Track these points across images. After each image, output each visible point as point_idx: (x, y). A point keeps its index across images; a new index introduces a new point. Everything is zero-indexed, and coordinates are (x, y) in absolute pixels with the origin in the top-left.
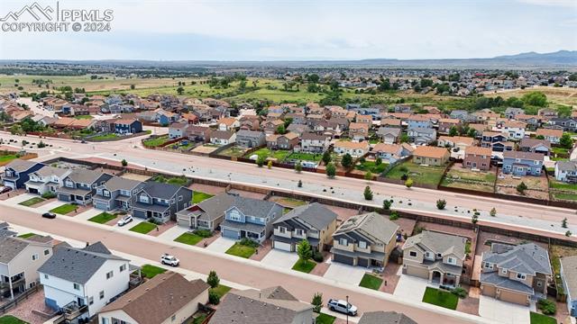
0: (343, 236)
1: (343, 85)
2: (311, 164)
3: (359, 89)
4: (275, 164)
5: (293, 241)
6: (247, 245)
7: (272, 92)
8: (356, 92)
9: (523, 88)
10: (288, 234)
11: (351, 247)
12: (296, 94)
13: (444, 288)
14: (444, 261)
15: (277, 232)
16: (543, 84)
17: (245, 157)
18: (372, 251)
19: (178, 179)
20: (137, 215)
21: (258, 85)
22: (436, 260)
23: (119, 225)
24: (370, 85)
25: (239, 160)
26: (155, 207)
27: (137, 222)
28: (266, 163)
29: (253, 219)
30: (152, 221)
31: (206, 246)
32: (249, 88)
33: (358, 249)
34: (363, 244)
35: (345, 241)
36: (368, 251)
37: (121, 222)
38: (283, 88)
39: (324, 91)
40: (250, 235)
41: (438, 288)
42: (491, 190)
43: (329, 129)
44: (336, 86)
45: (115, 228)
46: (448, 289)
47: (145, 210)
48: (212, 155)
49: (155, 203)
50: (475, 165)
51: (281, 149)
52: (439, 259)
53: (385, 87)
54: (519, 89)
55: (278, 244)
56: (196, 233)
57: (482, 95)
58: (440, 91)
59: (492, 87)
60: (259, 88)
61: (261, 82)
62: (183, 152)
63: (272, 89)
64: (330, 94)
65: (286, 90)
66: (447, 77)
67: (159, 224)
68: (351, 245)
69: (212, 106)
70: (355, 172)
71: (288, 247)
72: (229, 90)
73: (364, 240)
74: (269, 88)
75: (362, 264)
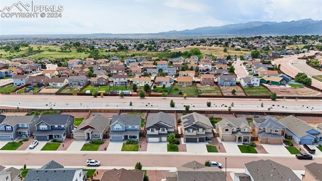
0: (190, 128)
1: (97, 47)
2: (126, 92)
3: (108, 50)
4: (105, 95)
5: (160, 135)
6: (131, 144)
7: (52, 53)
8: (106, 51)
9: (185, 47)
10: (156, 132)
11: (195, 133)
12: (70, 53)
13: (245, 144)
14: (241, 131)
15: (149, 132)
16: (192, 45)
17: (82, 92)
18: (206, 133)
19: (50, 111)
20: (40, 139)
21: (41, 49)
22: (237, 131)
23: (31, 148)
24: (112, 48)
25: (78, 94)
26: (54, 131)
27: (43, 144)
28: (99, 95)
29: (130, 127)
30: (55, 141)
31: (105, 149)
32: (35, 51)
33: (198, 133)
34: (201, 130)
35: (191, 130)
36: (204, 133)
37: (31, 146)
38: (60, 50)
39: (87, 51)
40: (131, 137)
41: (242, 145)
42: (220, 94)
43: (119, 72)
44: (93, 48)
45: (27, 151)
46: (247, 144)
47: (47, 135)
48: (58, 94)
49: (53, 129)
50: (207, 84)
51: (101, 85)
52: (239, 130)
53: (122, 48)
54: (183, 47)
55: (150, 139)
56: (93, 143)
57: (170, 51)
58: (150, 50)
59: (172, 47)
60: (42, 51)
61: (43, 47)
62: (34, 94)
63: (52, 51)
64: (91, 53)
65: (62, 52)
66: (149, 43)
67: (61, 142)
68: (195, 132)
69: (22, 63)
70: (152, 93)
71: (157, 139)
72: (21, 53)
73: (201, 127)
74: (50, 50)
75: (201, 140)
